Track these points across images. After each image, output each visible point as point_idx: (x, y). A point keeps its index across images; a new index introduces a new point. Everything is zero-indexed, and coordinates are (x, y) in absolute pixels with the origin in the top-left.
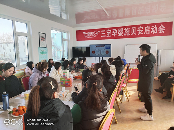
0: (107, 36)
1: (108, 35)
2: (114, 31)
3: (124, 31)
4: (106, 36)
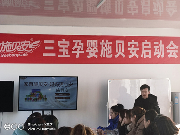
0: (59, 56)
1: (61, 53)
2: (76, 44)
3: (99, 47)
4: (57, 55)
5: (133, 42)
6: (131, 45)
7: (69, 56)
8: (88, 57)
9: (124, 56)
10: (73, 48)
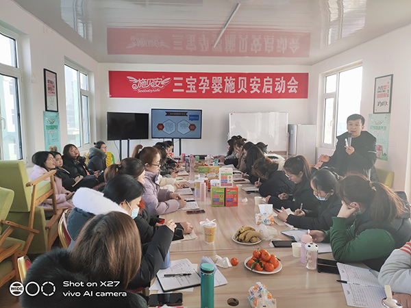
0: (187, 91)
1: (189, 89)
2: (202, 81)
3: (223, 83)
4: (185, 91)
5: (255, 79)
6: (253, 82)
7: (196, 92)
8: (213, 92)
9: (246, 91)
10: (200, 85)
